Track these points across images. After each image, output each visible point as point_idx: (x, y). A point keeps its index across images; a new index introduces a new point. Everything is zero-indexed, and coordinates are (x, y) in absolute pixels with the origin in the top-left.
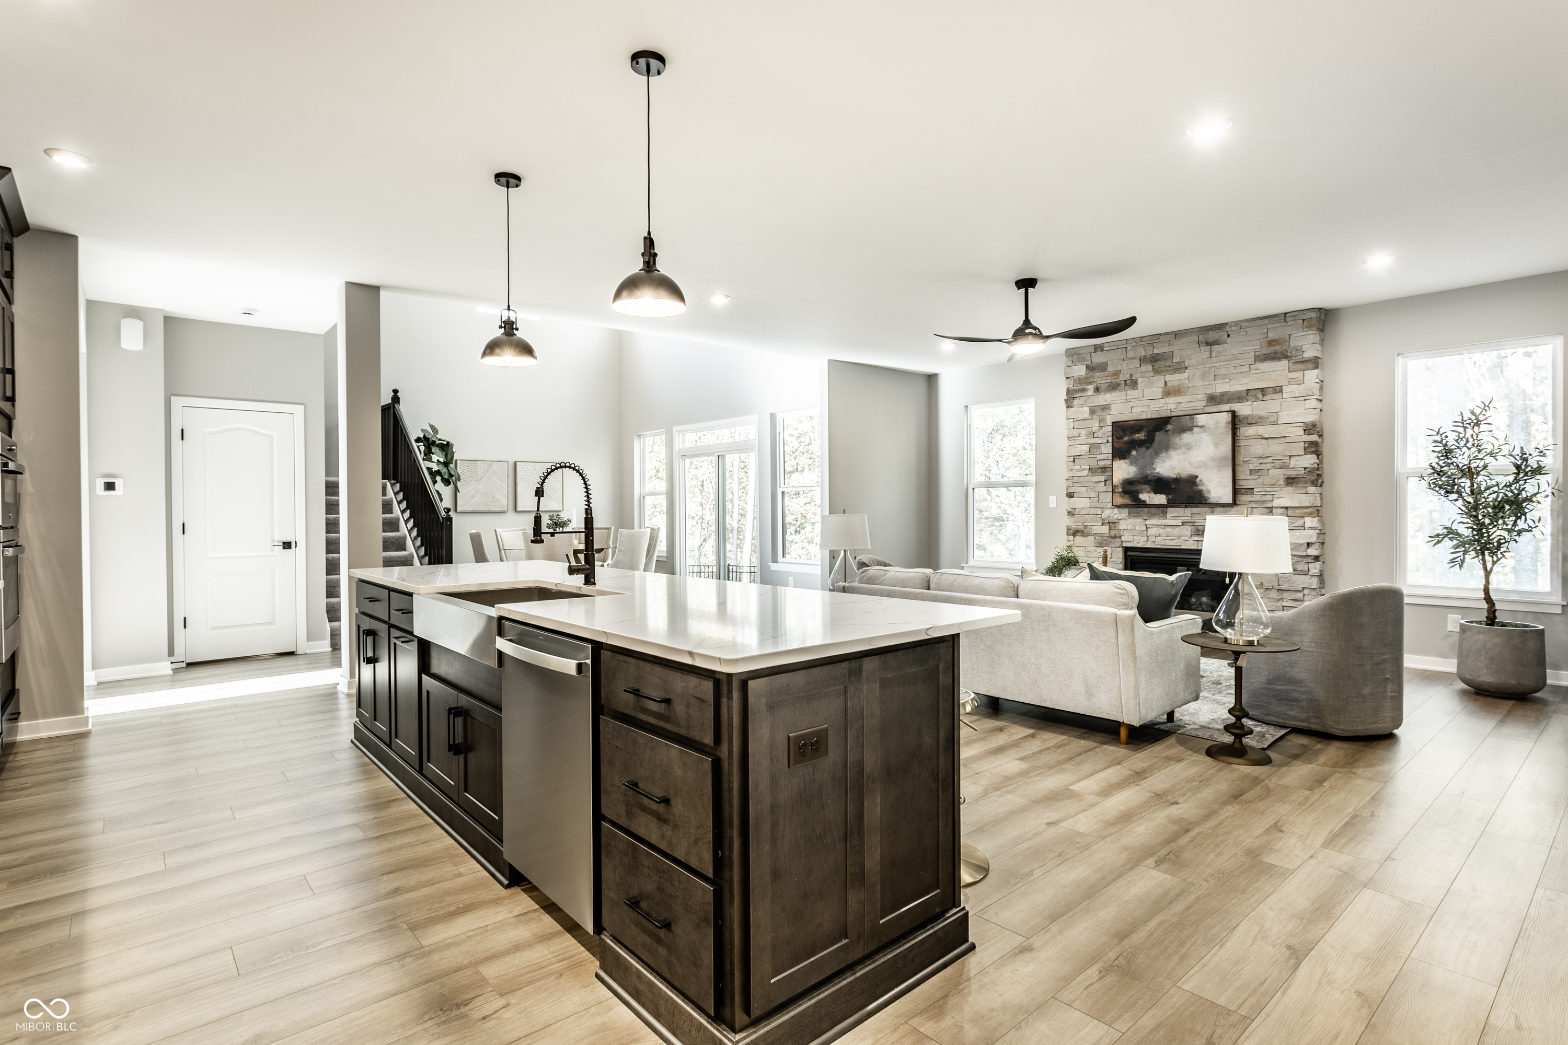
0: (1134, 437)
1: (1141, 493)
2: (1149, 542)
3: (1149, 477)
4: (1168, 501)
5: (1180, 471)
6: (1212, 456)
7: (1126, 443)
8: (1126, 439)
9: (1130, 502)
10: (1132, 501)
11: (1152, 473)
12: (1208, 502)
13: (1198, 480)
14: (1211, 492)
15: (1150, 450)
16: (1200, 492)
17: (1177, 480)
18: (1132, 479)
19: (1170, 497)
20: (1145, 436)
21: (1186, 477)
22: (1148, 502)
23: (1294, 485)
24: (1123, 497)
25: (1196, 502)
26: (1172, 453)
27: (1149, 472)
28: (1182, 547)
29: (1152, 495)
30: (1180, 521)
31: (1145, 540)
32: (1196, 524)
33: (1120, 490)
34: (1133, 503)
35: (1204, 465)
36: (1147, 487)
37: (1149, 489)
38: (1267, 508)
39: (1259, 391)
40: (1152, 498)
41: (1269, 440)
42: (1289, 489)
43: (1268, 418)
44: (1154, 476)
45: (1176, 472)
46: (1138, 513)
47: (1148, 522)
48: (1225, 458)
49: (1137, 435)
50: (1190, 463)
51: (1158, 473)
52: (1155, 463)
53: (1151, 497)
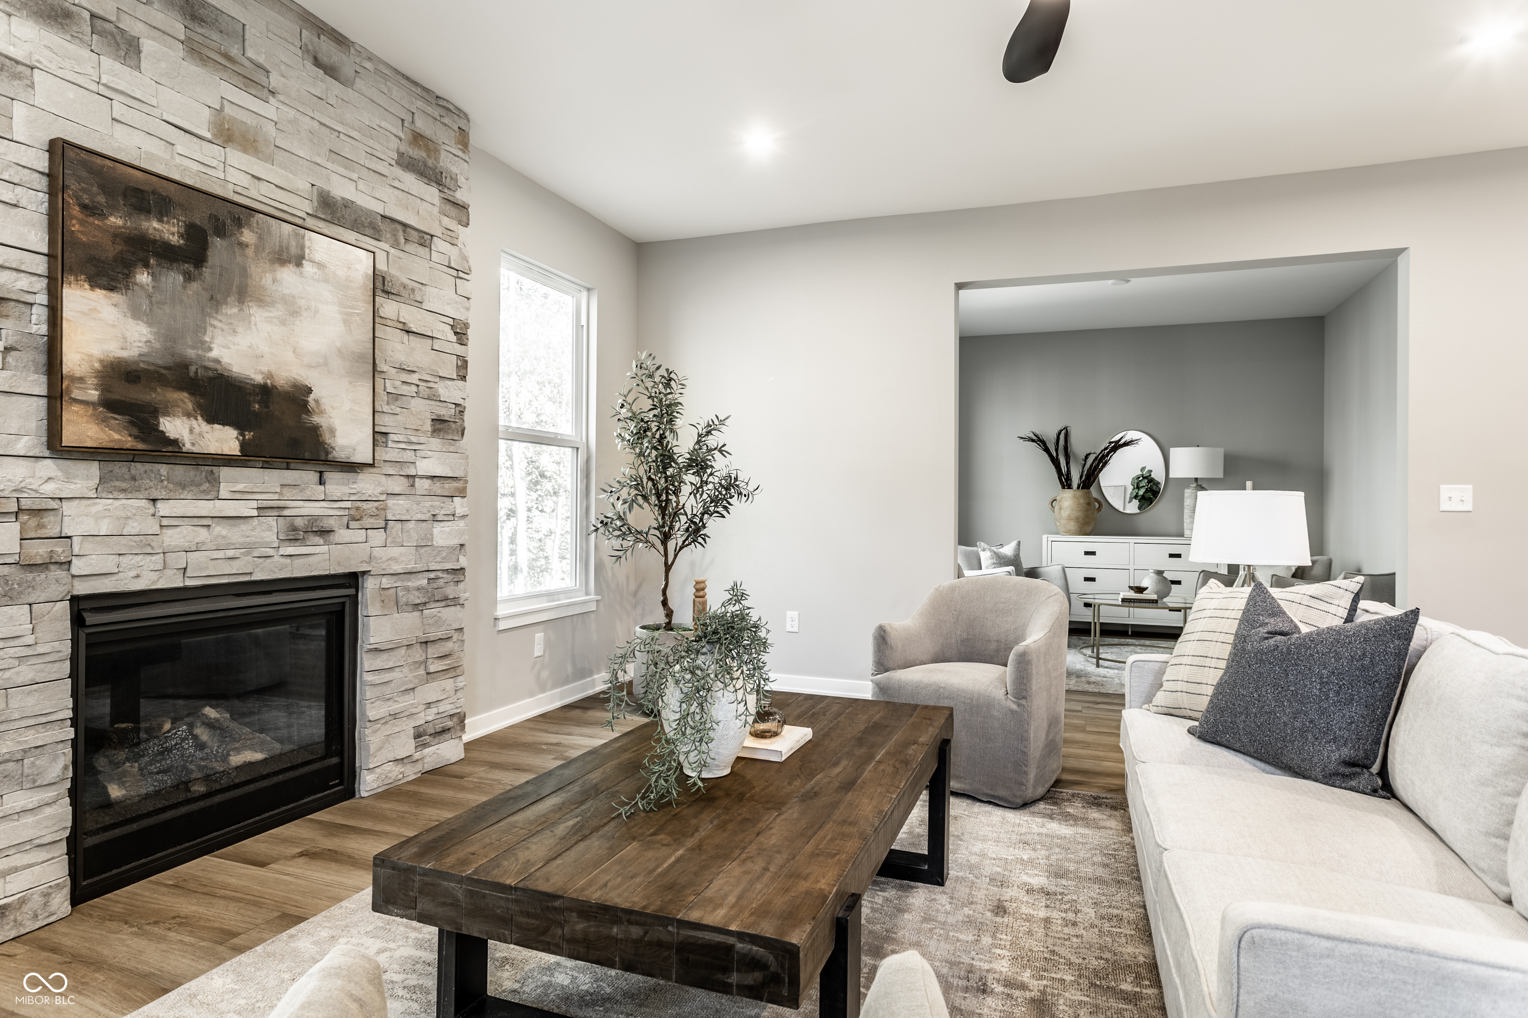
0: (145, 225)
1: (167, 414)
2: (168, 572)
3: (193, 369)
4: (244, 446)
5: (273, 369)
6: (338, 344)
7: (116, 235)
8: (115, 221)
9: (128, 442)
10: (136, 437)
11: (200, 357)
12: (330, 457)
13: (311, 398)
14: (338, 434)
15: (195, 286)
16: (315, 430)
17: (266, 391)
18: (136, 363)
19: (248, 435)
20: (181, 236)
21: (287, 388)
22: (188, 447)
23: (441, 434)
24: (104, 421)
25: (307, 456)
26: (257, 314)
27: (191, 353)
28: (256, 577)
29: (201, 425)
30: (254, 504)
31: (160, 566)
32: (286, 512)
33: (93, 394)
34: (140, 446)
35: (323, 364)
36: (185, 399)
37: (190, 406)
38: (408, 476)
39: (399, 227)
40: (201, 435)
41: (412, 337)
42: (435, 443)
43: (413, 290)
44: (206, 368)
45: (265, 369)
46: (134, 479)
47: (164, 508)
48: (360, 357)
49: (155, 224)
50: (294, 352)
51: (218, 361)
52: (209, 329)
53: (197, 430)
